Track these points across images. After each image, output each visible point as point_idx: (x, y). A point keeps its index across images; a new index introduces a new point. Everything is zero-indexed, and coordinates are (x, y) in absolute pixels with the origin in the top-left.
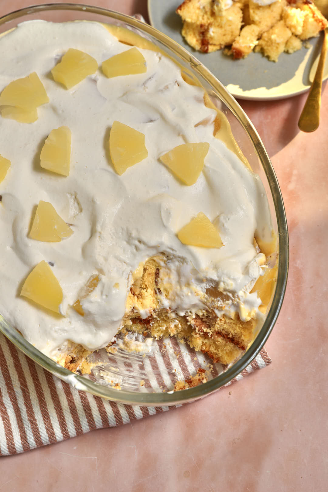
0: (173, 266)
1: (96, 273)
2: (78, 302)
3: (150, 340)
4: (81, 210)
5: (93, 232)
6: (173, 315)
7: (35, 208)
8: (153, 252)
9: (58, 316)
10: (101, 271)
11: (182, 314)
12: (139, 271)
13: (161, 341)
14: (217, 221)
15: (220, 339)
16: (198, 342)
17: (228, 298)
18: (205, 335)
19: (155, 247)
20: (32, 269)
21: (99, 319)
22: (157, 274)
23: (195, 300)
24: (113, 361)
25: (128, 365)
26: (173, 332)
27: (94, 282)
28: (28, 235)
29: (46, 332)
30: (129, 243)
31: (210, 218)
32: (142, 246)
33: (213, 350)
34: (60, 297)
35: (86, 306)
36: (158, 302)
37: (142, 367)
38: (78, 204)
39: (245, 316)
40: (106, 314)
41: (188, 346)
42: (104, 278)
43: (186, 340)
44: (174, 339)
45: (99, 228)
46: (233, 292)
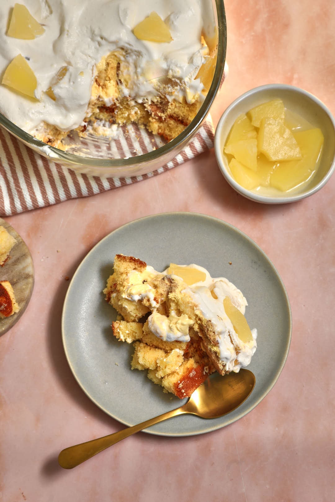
0: (131, 60)
1: (65, 65)
2: (50, 88)
3: (115, 127)
4: (51, 12)
5: (62, 31)
6: (133, 103)
7: (11, 10)
8: (113, 47)
9: (34, 100)
10: (69, 63)
11: (140, 101)
12: (102, 65)
13: (124, 126)
14: (168, 20)
15: (172, 122)
16: (155, 126)
17: (176, 84)
18: (160, 120)
19: (115, 43)
20: (10, 62)
21: (68, 103)
22: (118, 68)
23: (150, 88)
24: (85, 143)
25: (98, 147)
26: (133, 118)
27: (63, 72)
28: (6, 33)
29: (24, 114)
30: (93, 39)
31: (163, 18)
32: (103, 42)
33: (167, 132)
34: (34, 83)
35: (57, 91)
36: (120, 91)
37: (109, 148)
38: (49, 7)
39: (191, 99)
40: (74, 98)
41: (147, 130)
42: (71, 69)
43: (145, 125)
44: (135, 124)
45: (66, 27)
46: (180, 79)
